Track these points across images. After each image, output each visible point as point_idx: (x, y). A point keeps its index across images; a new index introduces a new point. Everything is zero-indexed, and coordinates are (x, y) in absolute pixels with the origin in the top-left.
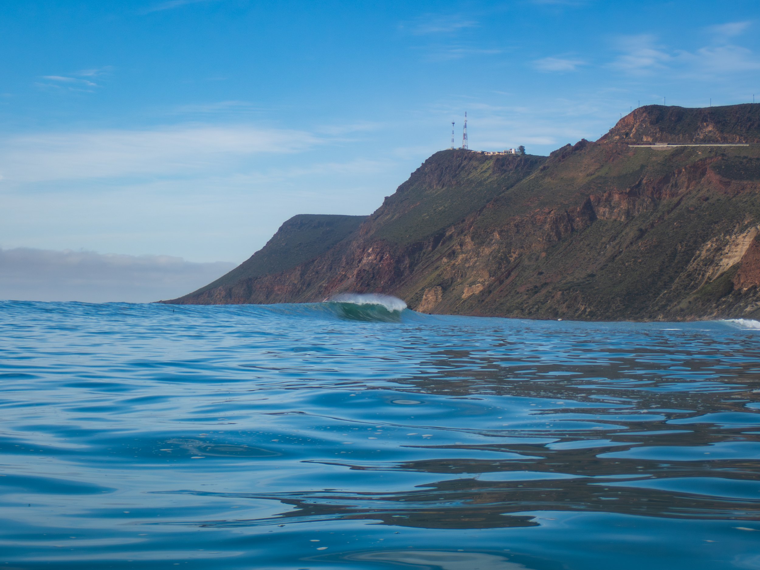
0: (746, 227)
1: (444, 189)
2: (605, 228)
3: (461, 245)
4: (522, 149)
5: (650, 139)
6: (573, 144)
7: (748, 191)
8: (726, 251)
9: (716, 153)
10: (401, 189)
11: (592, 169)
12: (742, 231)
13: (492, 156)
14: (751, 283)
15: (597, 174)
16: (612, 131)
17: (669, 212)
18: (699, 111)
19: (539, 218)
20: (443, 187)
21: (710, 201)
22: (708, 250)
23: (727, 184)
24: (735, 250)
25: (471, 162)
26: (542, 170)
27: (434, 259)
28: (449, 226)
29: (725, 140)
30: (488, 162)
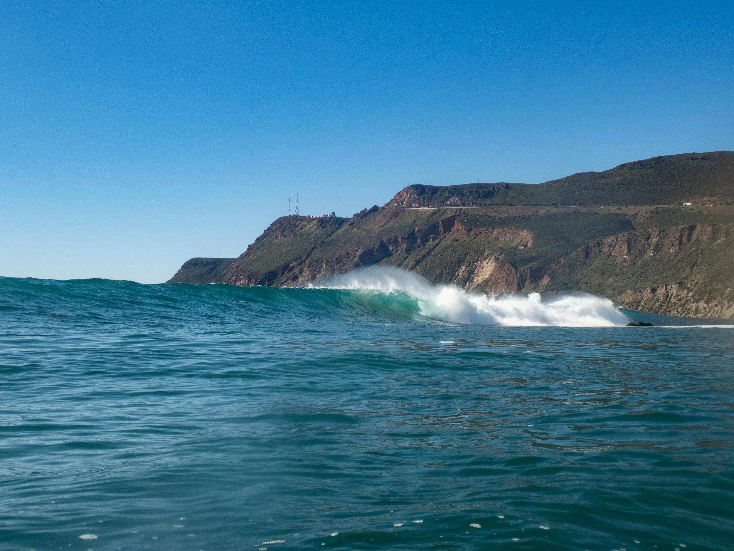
0: (487, 256)
1: (286, 239)
2: (394, 259)
3: (301, 273)
4: (333, 213)
5: (417, 205)
6: (368, 209)
7: (483, 234)
8: (476, 271)
9: (460, 213)
10: (258, 240)
11: (382, 223)
12: (485, 259)
13: (315, 218)
14: (500, 291)
15: (386, 226)
16: (392, 201)
17: (433, 249)
18: (447, 188)
19: (351, 253)
20: (285, 238)
21: (459, 242)
22: (463, 272)
23: (470, 231)
24: (482, 271)
25: (302, 223)
26: (350, 225)
27: (283, 281)
28: (291, 261)
29: (463, 205)
30: (313, 222)
